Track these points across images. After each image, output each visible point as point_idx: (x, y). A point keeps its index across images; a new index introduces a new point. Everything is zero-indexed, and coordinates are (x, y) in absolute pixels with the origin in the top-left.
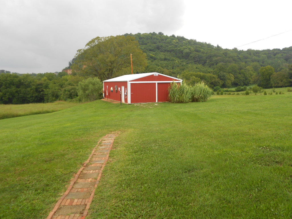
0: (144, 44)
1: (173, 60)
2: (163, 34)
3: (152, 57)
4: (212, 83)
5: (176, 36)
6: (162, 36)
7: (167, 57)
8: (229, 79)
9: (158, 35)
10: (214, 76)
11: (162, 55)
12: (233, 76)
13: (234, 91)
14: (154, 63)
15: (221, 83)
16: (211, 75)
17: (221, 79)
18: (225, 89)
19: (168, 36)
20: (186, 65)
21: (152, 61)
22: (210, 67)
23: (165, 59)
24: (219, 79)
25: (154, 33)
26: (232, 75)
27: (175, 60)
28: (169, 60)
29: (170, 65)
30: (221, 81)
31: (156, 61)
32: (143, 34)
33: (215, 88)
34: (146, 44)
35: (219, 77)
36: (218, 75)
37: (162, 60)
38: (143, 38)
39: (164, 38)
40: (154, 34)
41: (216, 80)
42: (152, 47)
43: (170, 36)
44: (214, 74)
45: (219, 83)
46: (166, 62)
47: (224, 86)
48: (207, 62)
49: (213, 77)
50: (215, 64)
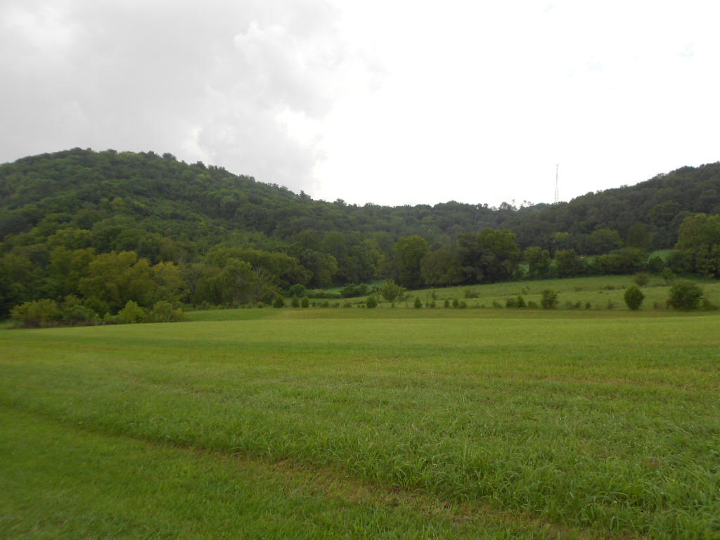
0: (124, 177)
1: (194, 220)
2: (174, 158)
3: (138, 210)
4: (284, 277)
5: (207, 166)
6: (172, 162)
7: (179, 211)
8: (327, 268)
9: (162, 159)
10: (290, 258)
11: (167, 206)
12: (335, 259)
13: (337, 297)
14: (142, 223)
15: (308, 275)
16: (283, 255)
17: (308, 267)
18: (317, 291)
19: (186, 164)
20: (226, 232)
21: (138, 220)
22: (283, 238)
23: (174, 216)
24: (301, 266)
25: (151, 153)
26: (332, 257)
27: (200, 221)
28: (184, 218)
29: (184, 230)
30: (309, 271)
31: (148, 219)
32: (123, 154)
33: (292, 288)
34: (127, 178)
35: (303, 262)
36: (301, 257)
37: (164, 217)
38: (122, 162)
39: (176, 167)
40: (151, 155)
41: (295, 269)
42: (144, 186)
43: (193, 165)
44: (289, 254)
45: (302, 275)
46: (175, 223)
47: (314, 284)
48: (277, 226)
49: (289, 262)
50: (295, 232)
